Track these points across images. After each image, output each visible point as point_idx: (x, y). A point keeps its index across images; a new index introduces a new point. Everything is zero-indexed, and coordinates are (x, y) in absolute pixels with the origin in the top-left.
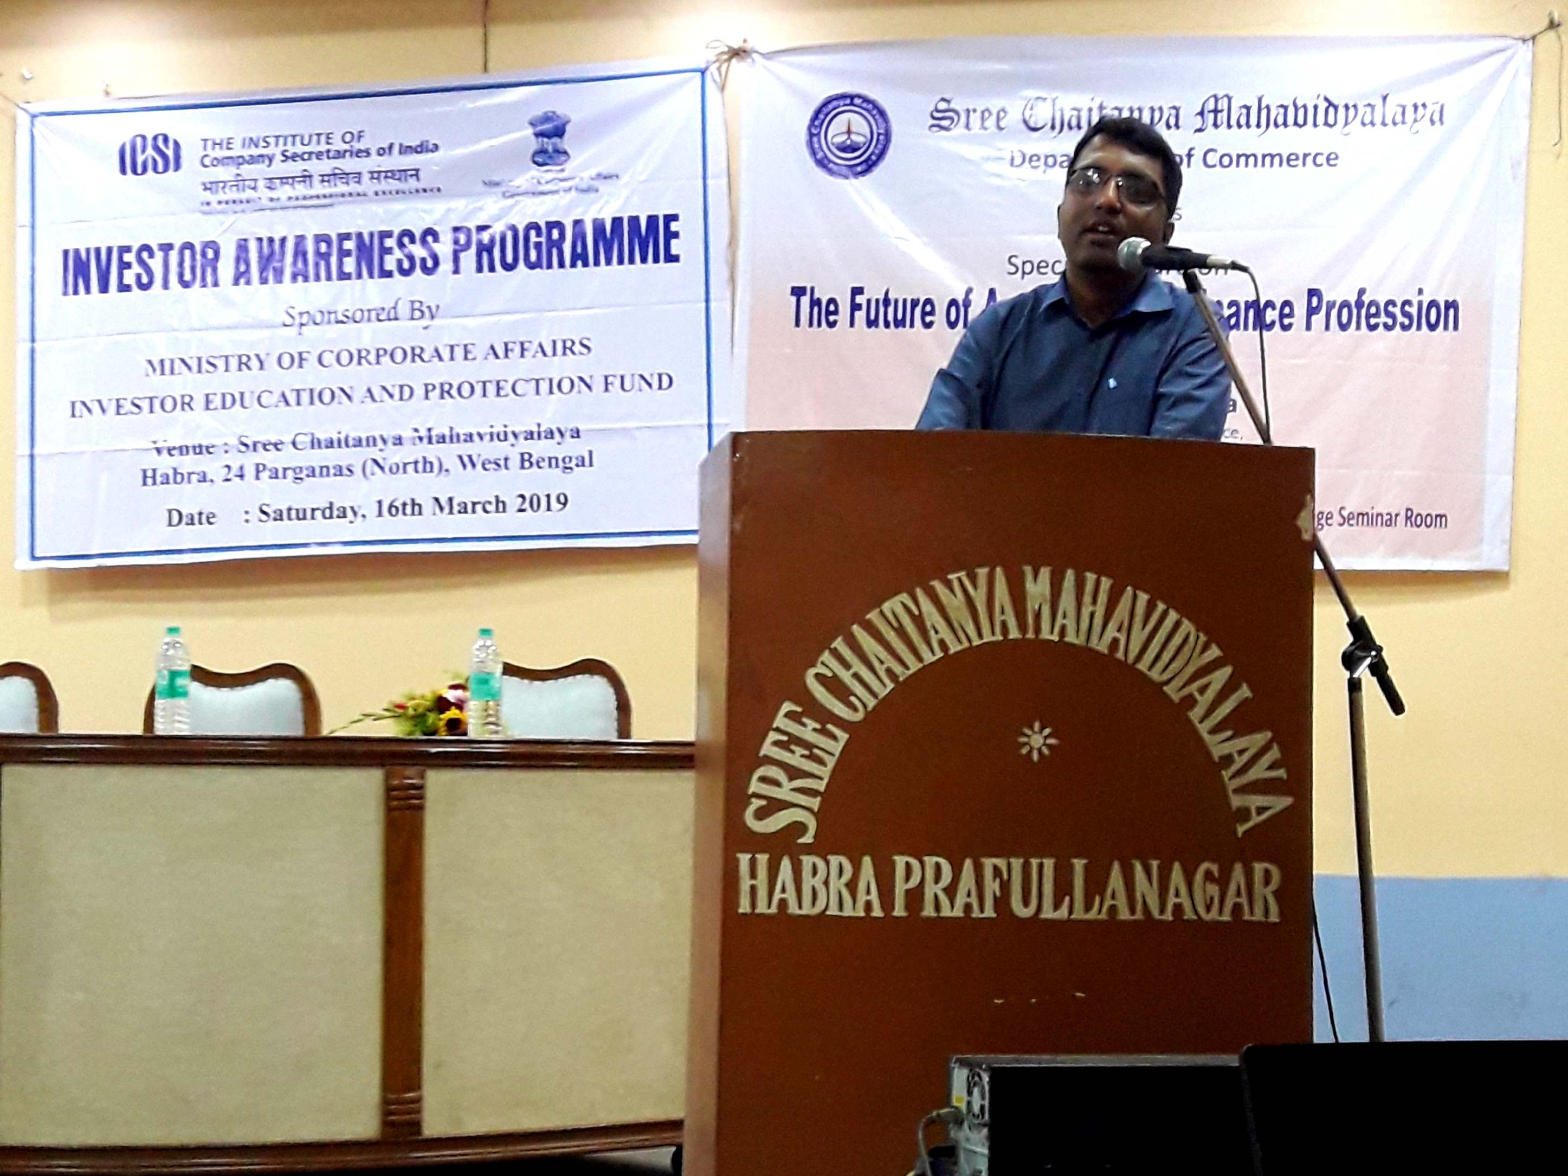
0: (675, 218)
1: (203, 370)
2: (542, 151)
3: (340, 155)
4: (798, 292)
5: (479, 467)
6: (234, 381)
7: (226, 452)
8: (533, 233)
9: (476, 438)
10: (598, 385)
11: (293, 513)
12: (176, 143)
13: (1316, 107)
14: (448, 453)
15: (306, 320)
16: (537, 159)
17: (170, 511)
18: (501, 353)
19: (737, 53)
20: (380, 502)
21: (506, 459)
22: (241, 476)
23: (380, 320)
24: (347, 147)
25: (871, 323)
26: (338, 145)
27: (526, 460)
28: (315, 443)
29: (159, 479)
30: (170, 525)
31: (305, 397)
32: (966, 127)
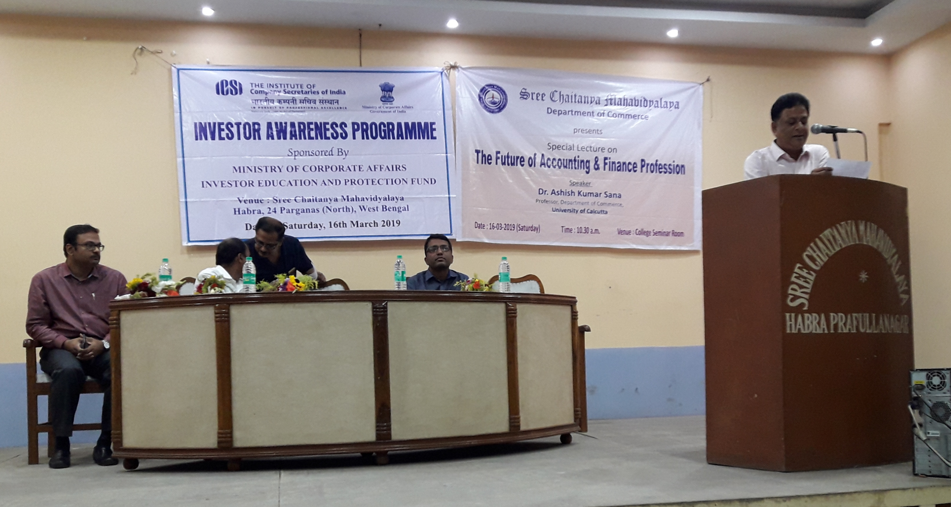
0: (434, 123)
1: (257, 171)
2: (384, 97)
3: (306, 93)
4: (477, 152)
5: (367, 210)
6: (270, 176)
7: (268, 202)
8: (382, 126)
9: (365, 199)
10: (409, 182)
11: (297, 226)
12: (240, 84)
14: (355, 205)
15: (296, 154)
16: (382, 99)
17: (246, 225)
18: (373, 169)
19: (454, 67)
20: (330, 223)
21: (377, 208)
22: (275, 212)
23: (325, 155)
24: (309, 90)
25: (503, 164)
26: (305, 89)
27: (384, 208)
28: (304, 200)
29: (241, 212)
30: (247, 229)
31: (299, 183)
32: (532, 99)
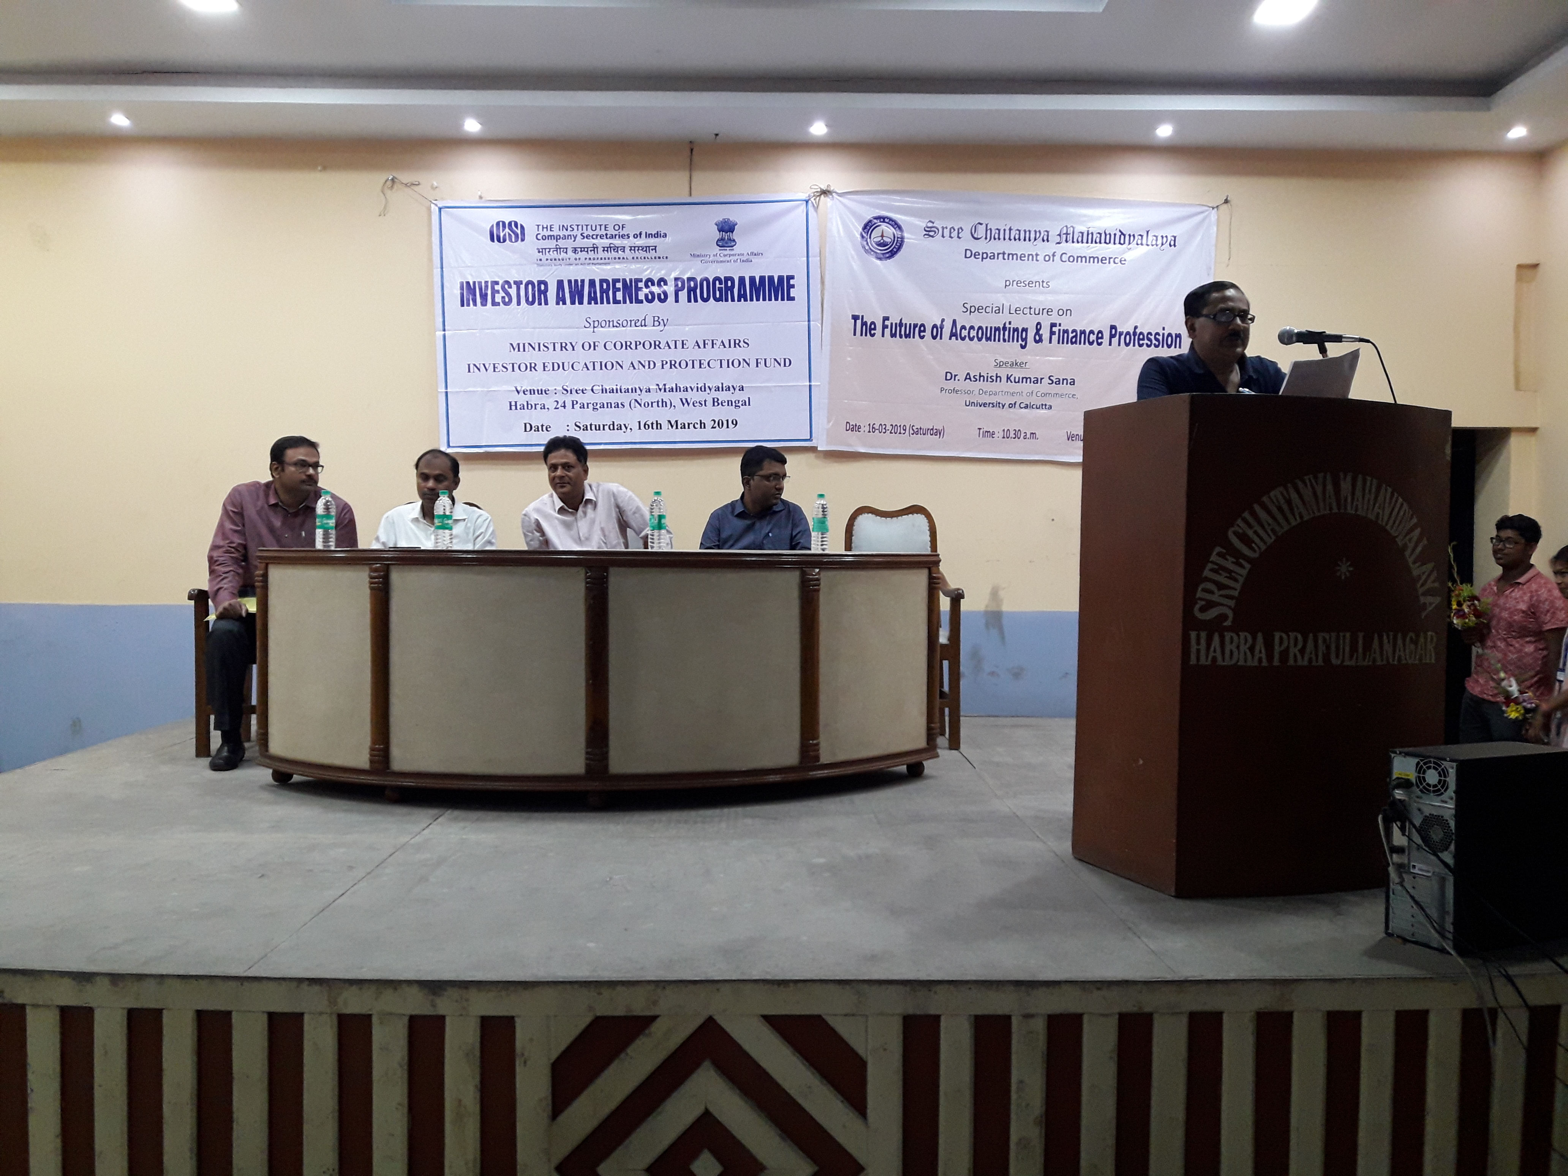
0: (792, 277)
1: (541, 349)
2: (722, 239)
3: (612, 237)
4: (855, 318)
5: (691, 404)
6: (559, 356)
7: (556, 393)
8: (717, 282)
9: (689, 389)
10: (753, 363)
11: (593, 427)
12: (522, 227)
13: (1115, 235)
14: (675, 397)
15: (596, 324)
16: (719, 243)
17: (525, 424)
18: (702, 346)
19: (825, 192)
20: (639, 422)
21: (705, 401)
22: (564, 407)
23: (636, 326)
24: (617, 233)
25: (893, 335)
26: (611, 231)
27: (715, 402)
28: (604, 391)
29: (518, 407)
30: (526, 431)
31: (598, 366)
32: (943, 236)
